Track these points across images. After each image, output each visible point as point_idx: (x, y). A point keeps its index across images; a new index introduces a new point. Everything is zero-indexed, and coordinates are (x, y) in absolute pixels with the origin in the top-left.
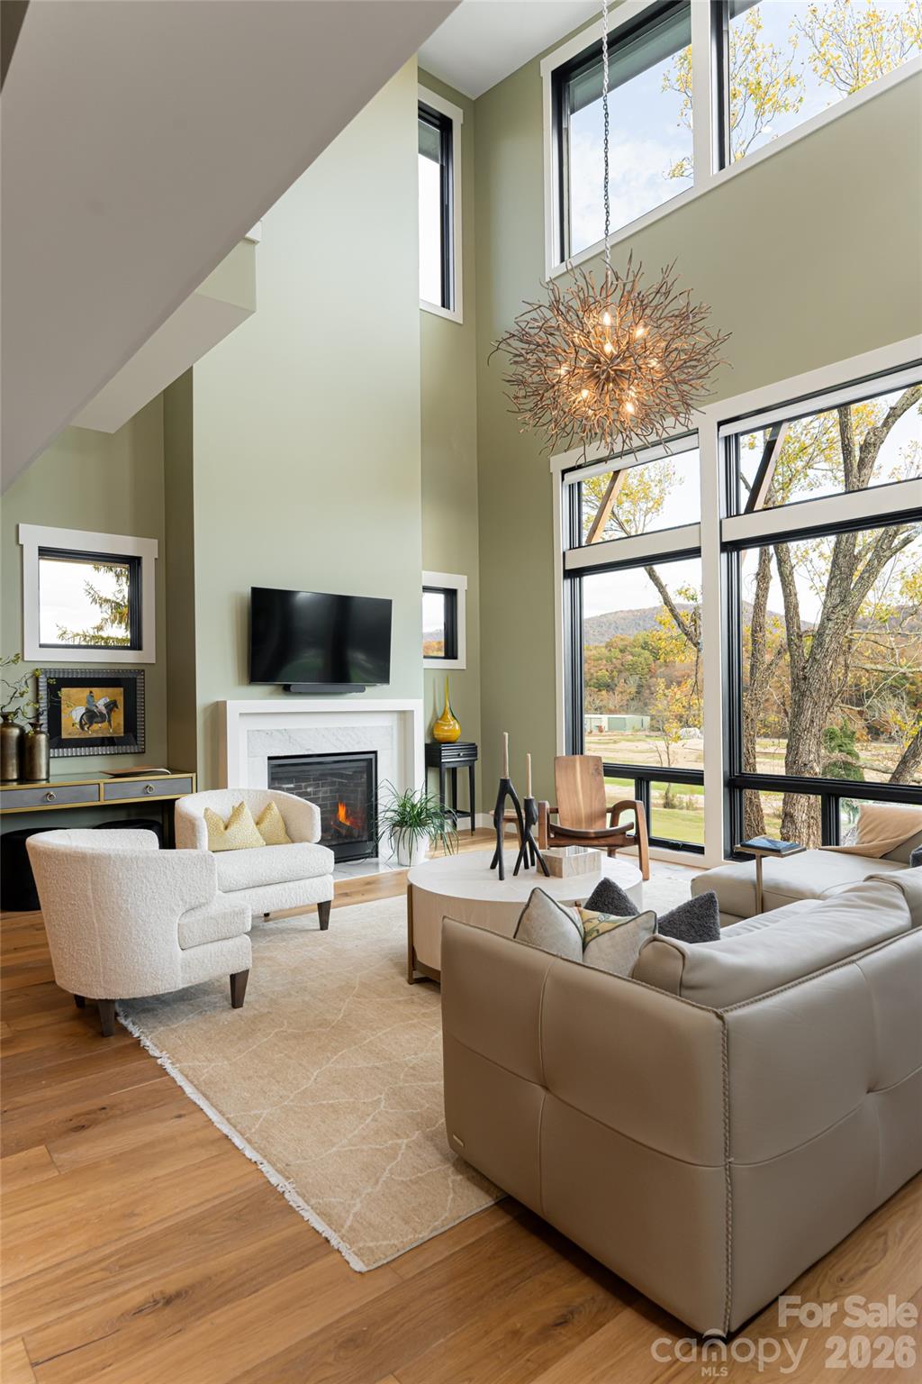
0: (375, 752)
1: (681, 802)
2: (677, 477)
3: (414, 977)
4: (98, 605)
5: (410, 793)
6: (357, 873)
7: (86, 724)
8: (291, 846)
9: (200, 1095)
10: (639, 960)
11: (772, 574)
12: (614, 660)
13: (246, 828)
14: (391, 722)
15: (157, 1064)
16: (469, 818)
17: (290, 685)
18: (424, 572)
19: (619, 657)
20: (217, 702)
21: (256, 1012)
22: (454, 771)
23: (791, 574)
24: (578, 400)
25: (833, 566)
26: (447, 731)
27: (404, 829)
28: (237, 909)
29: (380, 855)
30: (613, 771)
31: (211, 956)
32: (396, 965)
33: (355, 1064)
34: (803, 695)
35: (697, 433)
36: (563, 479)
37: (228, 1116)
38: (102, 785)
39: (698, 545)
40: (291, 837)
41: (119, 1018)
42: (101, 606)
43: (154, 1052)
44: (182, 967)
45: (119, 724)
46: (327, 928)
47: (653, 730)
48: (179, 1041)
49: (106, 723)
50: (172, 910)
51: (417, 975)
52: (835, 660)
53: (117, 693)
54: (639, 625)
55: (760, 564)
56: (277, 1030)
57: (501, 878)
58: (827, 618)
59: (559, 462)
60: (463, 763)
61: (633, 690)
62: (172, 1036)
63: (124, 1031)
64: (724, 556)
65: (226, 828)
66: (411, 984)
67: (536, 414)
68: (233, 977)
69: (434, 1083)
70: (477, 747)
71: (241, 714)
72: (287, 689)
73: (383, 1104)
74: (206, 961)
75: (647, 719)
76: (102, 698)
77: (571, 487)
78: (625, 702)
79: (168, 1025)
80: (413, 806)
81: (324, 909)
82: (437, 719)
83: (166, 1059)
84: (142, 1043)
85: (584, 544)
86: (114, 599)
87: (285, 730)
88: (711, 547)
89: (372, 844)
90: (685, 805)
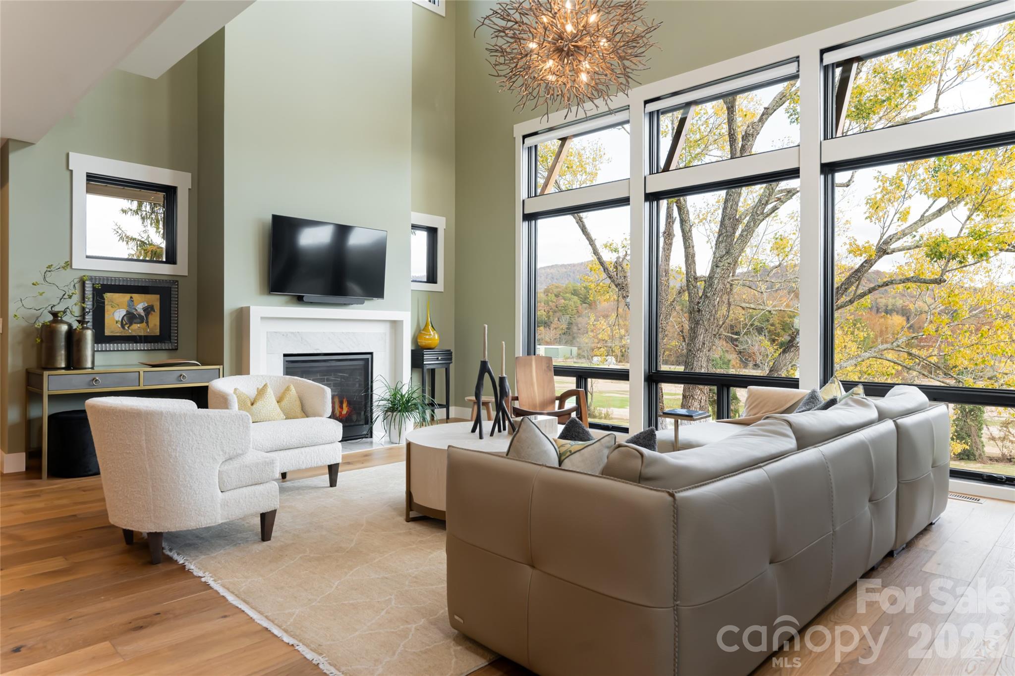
0: (371, 354)
1: (600, 414)
2: (606, 157)
3: (411, 516)
4: (125, 243)
5: (399, 386)
6: (357, 448)
7: (126, 324)
8: (307, 418)
9: (242, 602)
10: (607, 462)
11: (675, 233)
12: (550, 303)
13: (270, 402)
14: (384, 329)
15: (202, 582)
16: (445, 409)
17: (303, 296)
18: (412, 213)
19: (555, 300)
20: (242, 308)
21: (282, 543)
22: (433, 372)
23: (690, 231)
24: (544, 68)
25: (721, 226)
26: (428, 339)
27: (395, 413)
28: (267, 460)
29: (374, 436)
30: (560, 371)
31: (246, 498)
32: (395, 509)
33: (368, 576)
34: (697, 323)
35: (629, 109)
36: (523, 143)
37: (267, 614)
38: (142, 373)
39: (627, 195)
40: (305, 412)
41: (164, 551)
42: (127, 243)
43: (197, 572)
44: (221, 506)
45: (155, 325)
46: (335, 486)
47: (580, 358)
48: (219, 565)
49: (144, 324)
50: (214, 459)
51: (413, 514)
52: (721, 297)
53: (154, 300)
54: (570, 276)
55: (666, 225)
56: (301, 555)
57: (481, 437)
58: (715, 266)
59: (520, 129)
60: (439, 366)
61: (565, 326)
62: (212, 562)
63: (170, 560)
64: (647, 204)
65: (252, 404)
66: (408, 522)
67: (511, 78)
68: (263, 516)
69: (434, 587)
70: (452, 353)
71: (262, 318)
72: (300, 300)
73: (393, 602)
74: (241, 500)
75: (575, 350)
76: (140, 303)
77: (530, 149)
78: (558, 336)
79: (208, 555)
80: (402, 395)
81: (333, 470)
82: (420, 331)
83: (209, 578)
84: (187, 568)
85: (538, 194)
86: (140, 238)
87: (298, 332)
88: (638, 197)
89: (367, 427)
90: (603, 415)
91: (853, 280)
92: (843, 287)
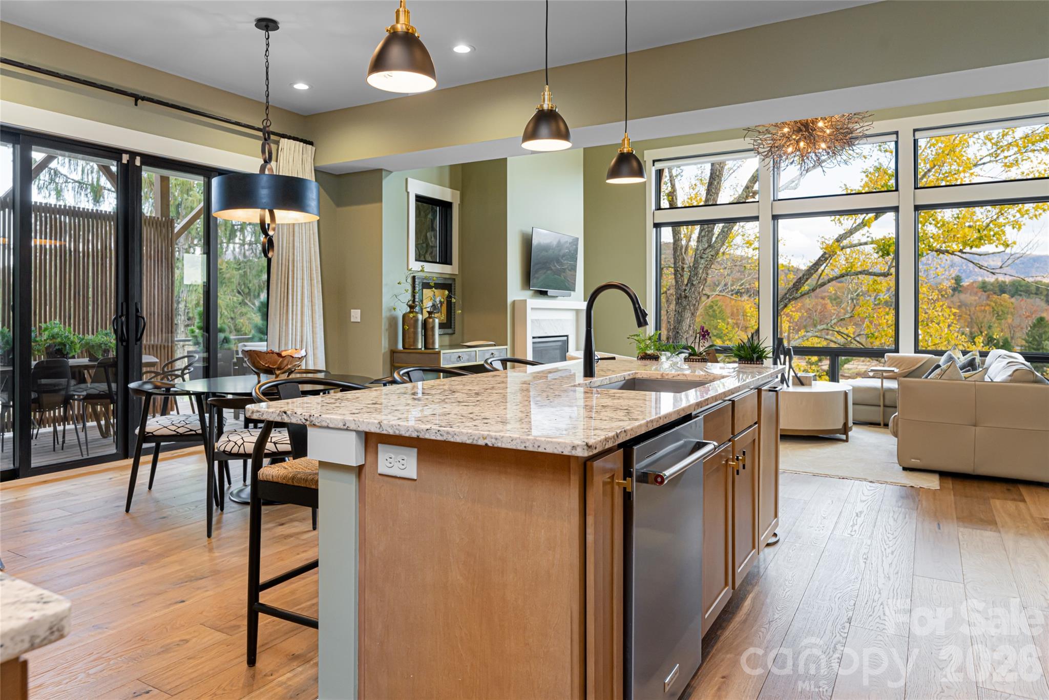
0: (567, 336)
20: (514, 301)
36: (653, 166)
45: (445, 314)
49: (440, 313)
53: (443, 294)
72: (542, 293)
76: (437, 297)
91: (813, 271)
92: (805, 277)
